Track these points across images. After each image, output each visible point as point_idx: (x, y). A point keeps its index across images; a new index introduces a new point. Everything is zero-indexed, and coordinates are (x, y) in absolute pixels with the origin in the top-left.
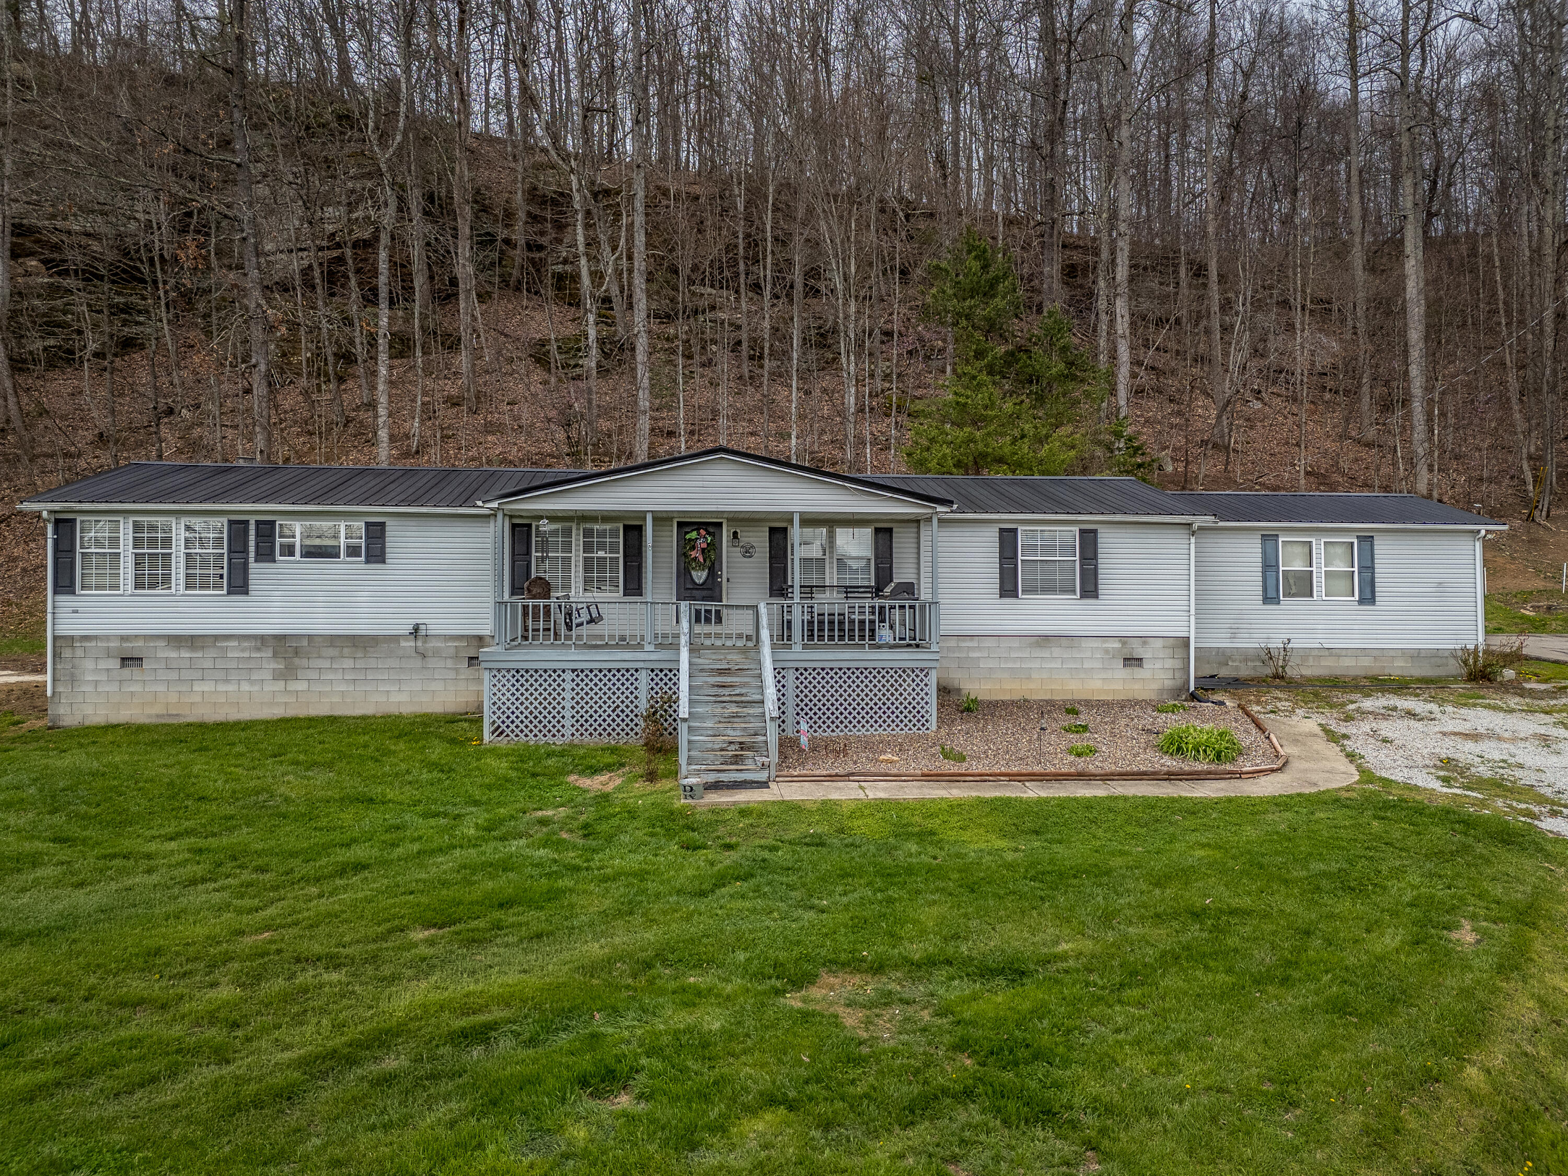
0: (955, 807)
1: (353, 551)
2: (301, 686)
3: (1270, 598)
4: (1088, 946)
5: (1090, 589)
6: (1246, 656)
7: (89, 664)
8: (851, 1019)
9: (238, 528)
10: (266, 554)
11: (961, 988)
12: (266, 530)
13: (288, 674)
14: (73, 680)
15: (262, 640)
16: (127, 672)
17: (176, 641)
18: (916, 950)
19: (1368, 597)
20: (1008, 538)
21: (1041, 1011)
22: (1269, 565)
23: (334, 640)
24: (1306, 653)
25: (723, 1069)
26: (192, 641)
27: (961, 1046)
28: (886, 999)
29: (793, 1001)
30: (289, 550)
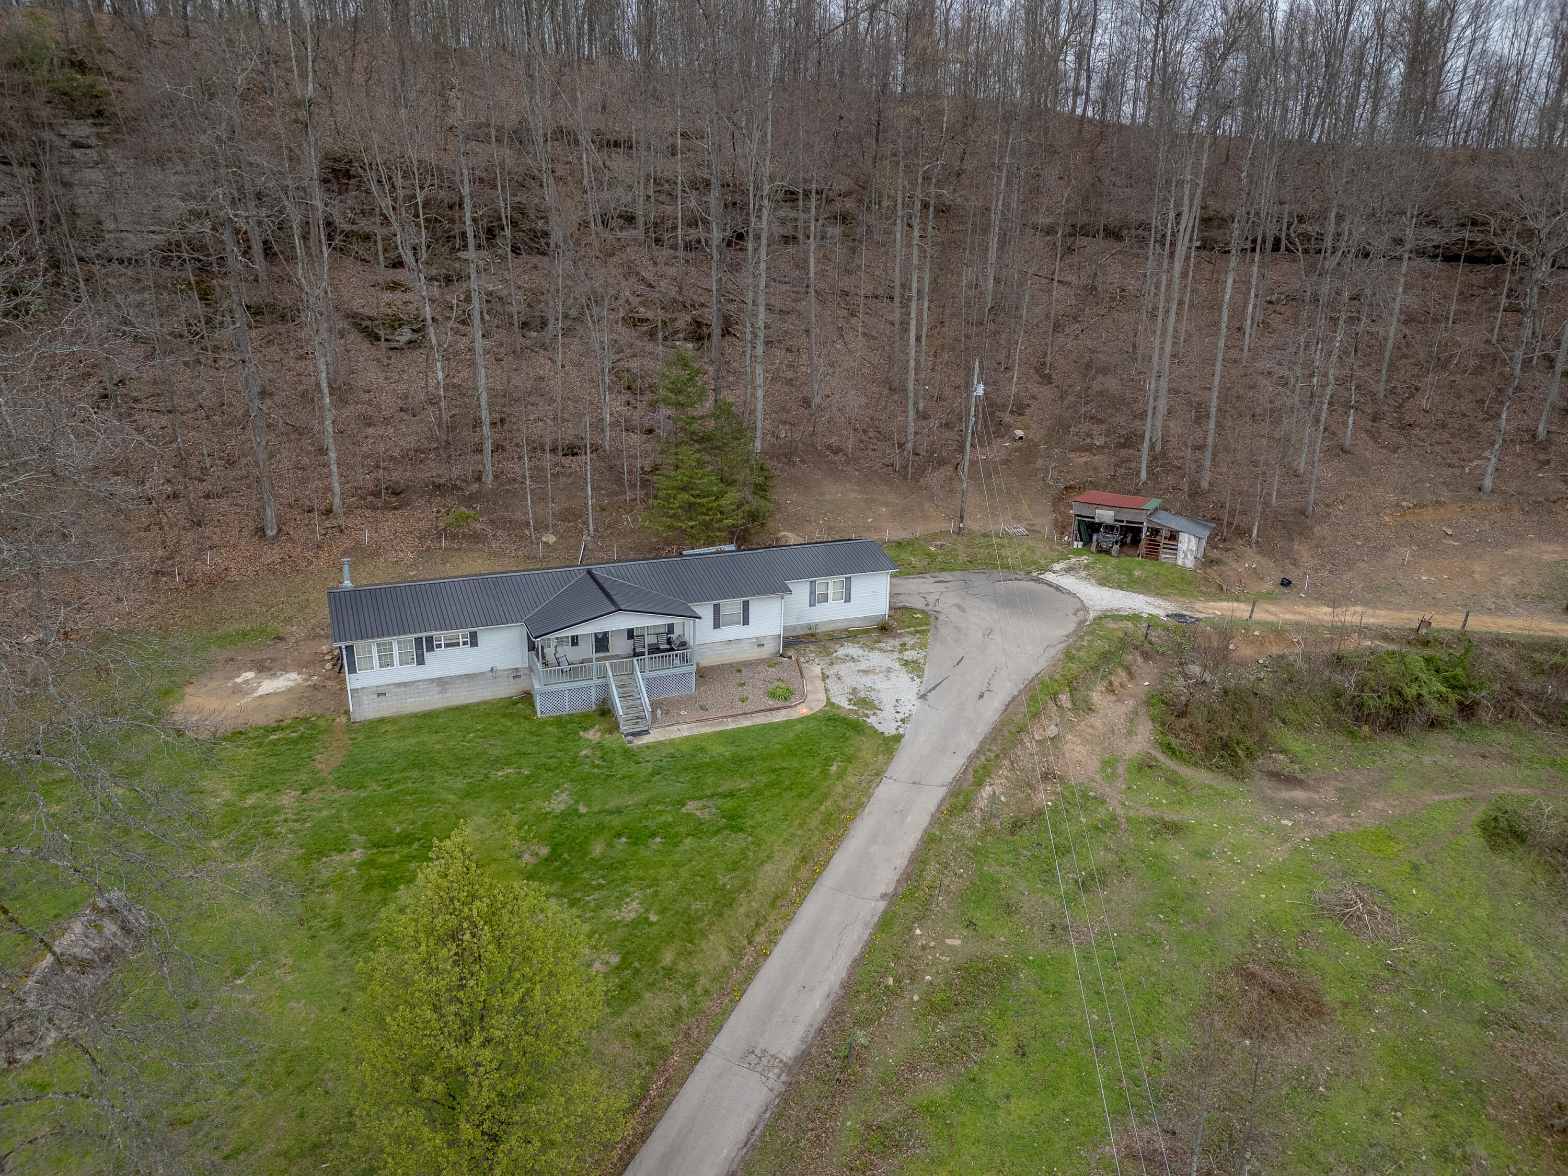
0: (709, 736)
1: (465, 643)
2: (448, 695)
3: (812, 604)
4: (748, 785)
5: (746, 622)
6: (802, 627)
7: (365, 698)
8: (698, 813)
9: (419, 641)
10: (430, 648)
11: (721, 801)
12: (430, 640)
13: (443, 691)
14: (359, 704)
15: (432, 681)
16: (380, 698)
17: (398, 685)
18: (708, 793)
19: (848, 599)
20: (717, 608)
21: (739, 806)
22: (812, 592)
23: (460, 677)
24: (824, 623)
25: (676, 829)
26: (405, 684)
27: (723, 817)
28: (704, 807)
29: (684, 810)
30: (439, 646)
